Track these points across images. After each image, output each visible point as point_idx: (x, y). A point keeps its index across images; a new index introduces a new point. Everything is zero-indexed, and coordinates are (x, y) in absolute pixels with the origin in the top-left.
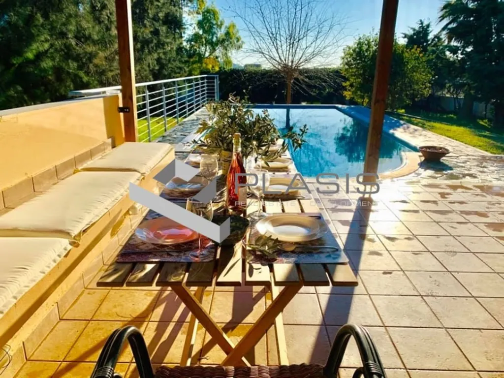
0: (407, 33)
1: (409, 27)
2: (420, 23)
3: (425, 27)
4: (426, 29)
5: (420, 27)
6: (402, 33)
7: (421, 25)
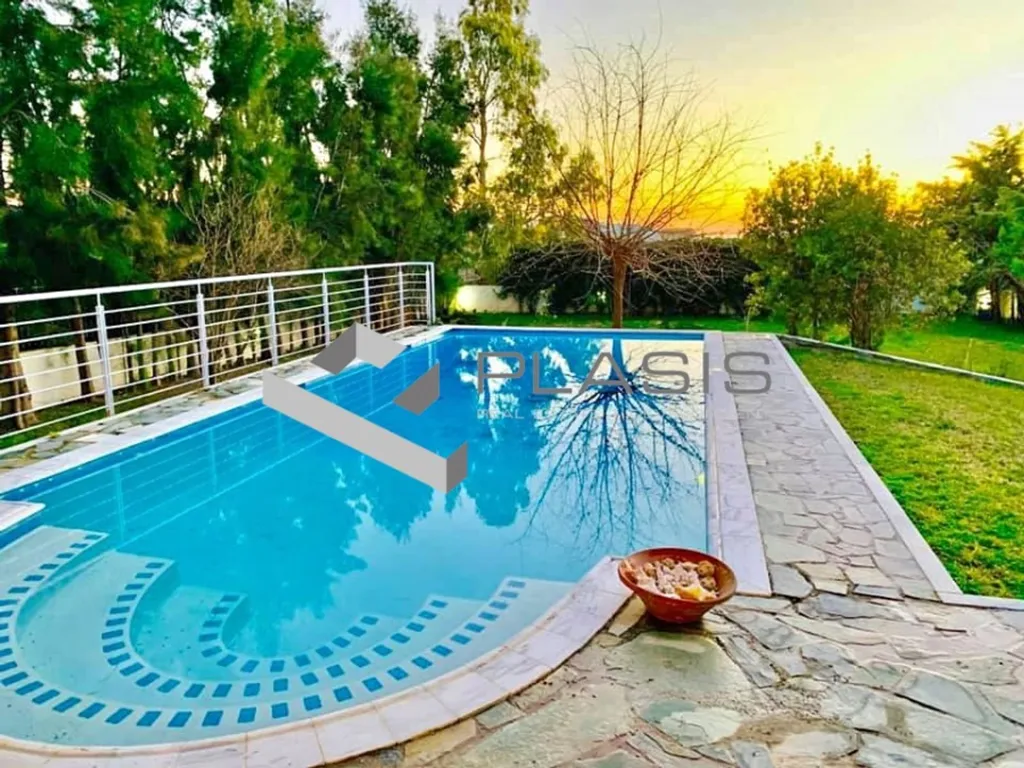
0: (967, 156)
1: (973, 143)
2: (999, 132)
3: (1012, 142)
4: (1013, 146)
5: (1000, 142)
6: (956, 158)
7: (1001, 138)
